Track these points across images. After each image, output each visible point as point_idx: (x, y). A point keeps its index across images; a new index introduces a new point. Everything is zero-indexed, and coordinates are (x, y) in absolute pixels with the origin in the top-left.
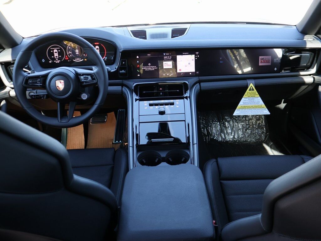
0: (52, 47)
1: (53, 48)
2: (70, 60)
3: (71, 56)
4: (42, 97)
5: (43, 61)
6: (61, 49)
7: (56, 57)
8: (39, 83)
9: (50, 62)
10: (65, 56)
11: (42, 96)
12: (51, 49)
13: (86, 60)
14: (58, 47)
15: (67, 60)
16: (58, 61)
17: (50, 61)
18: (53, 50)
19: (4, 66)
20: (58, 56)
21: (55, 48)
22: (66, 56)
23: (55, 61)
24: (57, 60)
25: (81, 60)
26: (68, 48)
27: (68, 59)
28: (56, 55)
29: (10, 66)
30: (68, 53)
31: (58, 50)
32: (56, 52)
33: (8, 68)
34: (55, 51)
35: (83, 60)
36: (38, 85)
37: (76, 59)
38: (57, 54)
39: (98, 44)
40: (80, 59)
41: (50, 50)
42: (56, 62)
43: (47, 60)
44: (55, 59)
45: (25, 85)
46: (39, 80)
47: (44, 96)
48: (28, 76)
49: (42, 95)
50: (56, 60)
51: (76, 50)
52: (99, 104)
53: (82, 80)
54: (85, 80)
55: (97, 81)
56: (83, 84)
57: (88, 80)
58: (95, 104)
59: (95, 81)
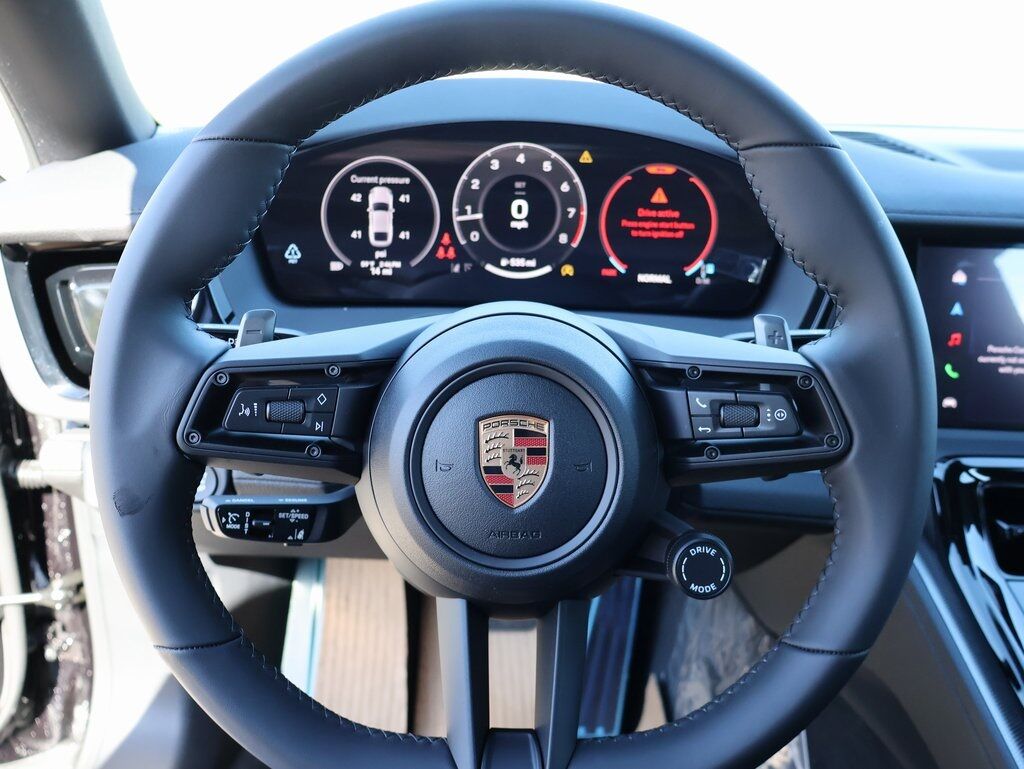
0: (362, 170)
1: (369, 180)
2: (468, 266)
3: (475, 236)
4: (300, 524)
5: (293, 254)
6: (415, 187)
7: (381, 236)
8: (318, 426)
9: (336, 266)
10: (440, 236)
11: (294, 516)
12: (355, 179)
13: (568, 270)
14: (402, 172)
15: (447, 262)
16: (388, 268)
17: (337, 259)
18: (365, 189)
19: (23, 267)
20: (390, 231)
21: (383, 180)
22: (446, 239)
23: (364, 264)
24: (379, 254)
25: (539, 266)
26: (468, 184)
27: (451, 253)
28: (380, 222)
29: (63, 274)
30: (457, 219)
31: (397, 190)
32: (382, 207)
33: (53, 283)
34: (380, 195)
35: (547, 269)
36: (304, 444)
37: (504, 262)
38: (389, 215)
39: (669, 170)
40: (532, 263)
41: (345, 187)
42: (375, 271)
43: (317, 255)
44: (368, 252)
45: (196, 439)
46: (322, 399)
47: (313, 517)
48: (226, 358)
49: (302, 508)
50: (371, 257)
51: (515, 204)
52: (841, 653)
53: (700, 429)
54: (724, 426)
55: (841, 445)
56: (692, 459)
57: (761, 428)
58: (793, 646)
59: (828, 445)
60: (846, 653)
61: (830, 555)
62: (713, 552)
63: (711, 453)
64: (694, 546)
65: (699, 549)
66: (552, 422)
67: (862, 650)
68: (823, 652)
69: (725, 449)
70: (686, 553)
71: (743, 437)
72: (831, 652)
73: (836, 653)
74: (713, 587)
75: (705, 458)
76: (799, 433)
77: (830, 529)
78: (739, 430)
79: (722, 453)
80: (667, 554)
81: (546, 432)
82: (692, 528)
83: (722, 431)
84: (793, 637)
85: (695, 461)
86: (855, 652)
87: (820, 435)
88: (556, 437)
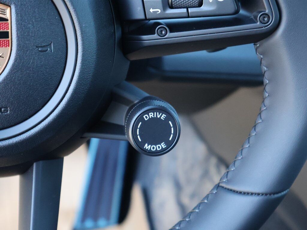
52: (266, 194)
53: (151, 10)
54: (172, 7)
55: (272, 22)
56: (145, 37)
57: (204, 8)
58: (228, 189)
59: (261, 22)
60: (270, 194)
61: (260, 114)
62: (163, 117)
63: (162, 31)
64: (147, 112)
65: (151, 115)
66: (13, 7)
67: (283, 191)
68: (252, 194)
69: (173, 28)
70: (140, 118)
71: (188, 17)
72: (258, 194)
73: (262, 195)
74: (163, 145)
75: (155, 36)
76: (237, 12)
77: (260, 83)
78: (185, 10)
79: (171, 31)
80: (126, 119)
81: (8, 16)
82: (147, 95)
83: (170, 11)
84: (228, 182)
85: (148, 39)
86: (277, 193)
87: (255, 13)
88: (17, 21)
